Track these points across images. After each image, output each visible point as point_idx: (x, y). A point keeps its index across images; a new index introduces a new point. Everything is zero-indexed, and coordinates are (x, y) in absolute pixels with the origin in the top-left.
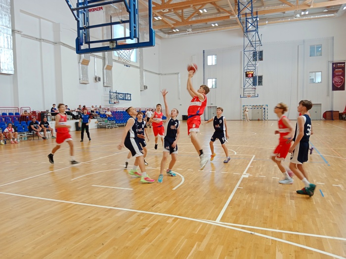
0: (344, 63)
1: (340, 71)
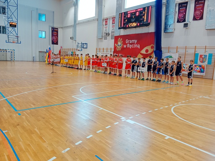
0: (58, 29)
1: (56, 33)
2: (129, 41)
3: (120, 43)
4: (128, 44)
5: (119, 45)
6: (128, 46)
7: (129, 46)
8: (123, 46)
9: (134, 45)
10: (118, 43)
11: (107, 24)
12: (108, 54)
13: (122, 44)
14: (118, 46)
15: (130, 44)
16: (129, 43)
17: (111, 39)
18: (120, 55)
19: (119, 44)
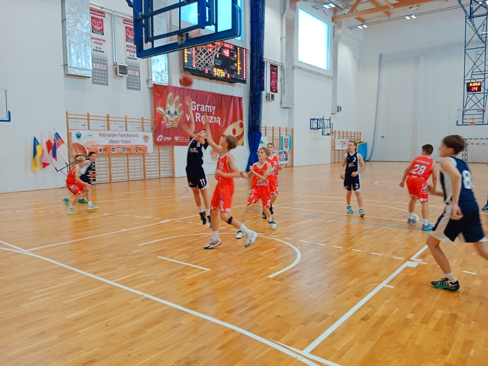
2: (200, 107)
3: (176, 107)
4: (197, 114)
5: (172, 112)
6: (197, 117)
7: (199, 118)
8: (184, 117)
9: (212, 117)
10: (168, 105)
11: (102, 32)
12: (134, 136)
13: (180, 111)
14: (167, 115)
15: (202, 113)
16: (200, 112)
17: (128, 88)
18: (177, 138)
19: (172, 108)
